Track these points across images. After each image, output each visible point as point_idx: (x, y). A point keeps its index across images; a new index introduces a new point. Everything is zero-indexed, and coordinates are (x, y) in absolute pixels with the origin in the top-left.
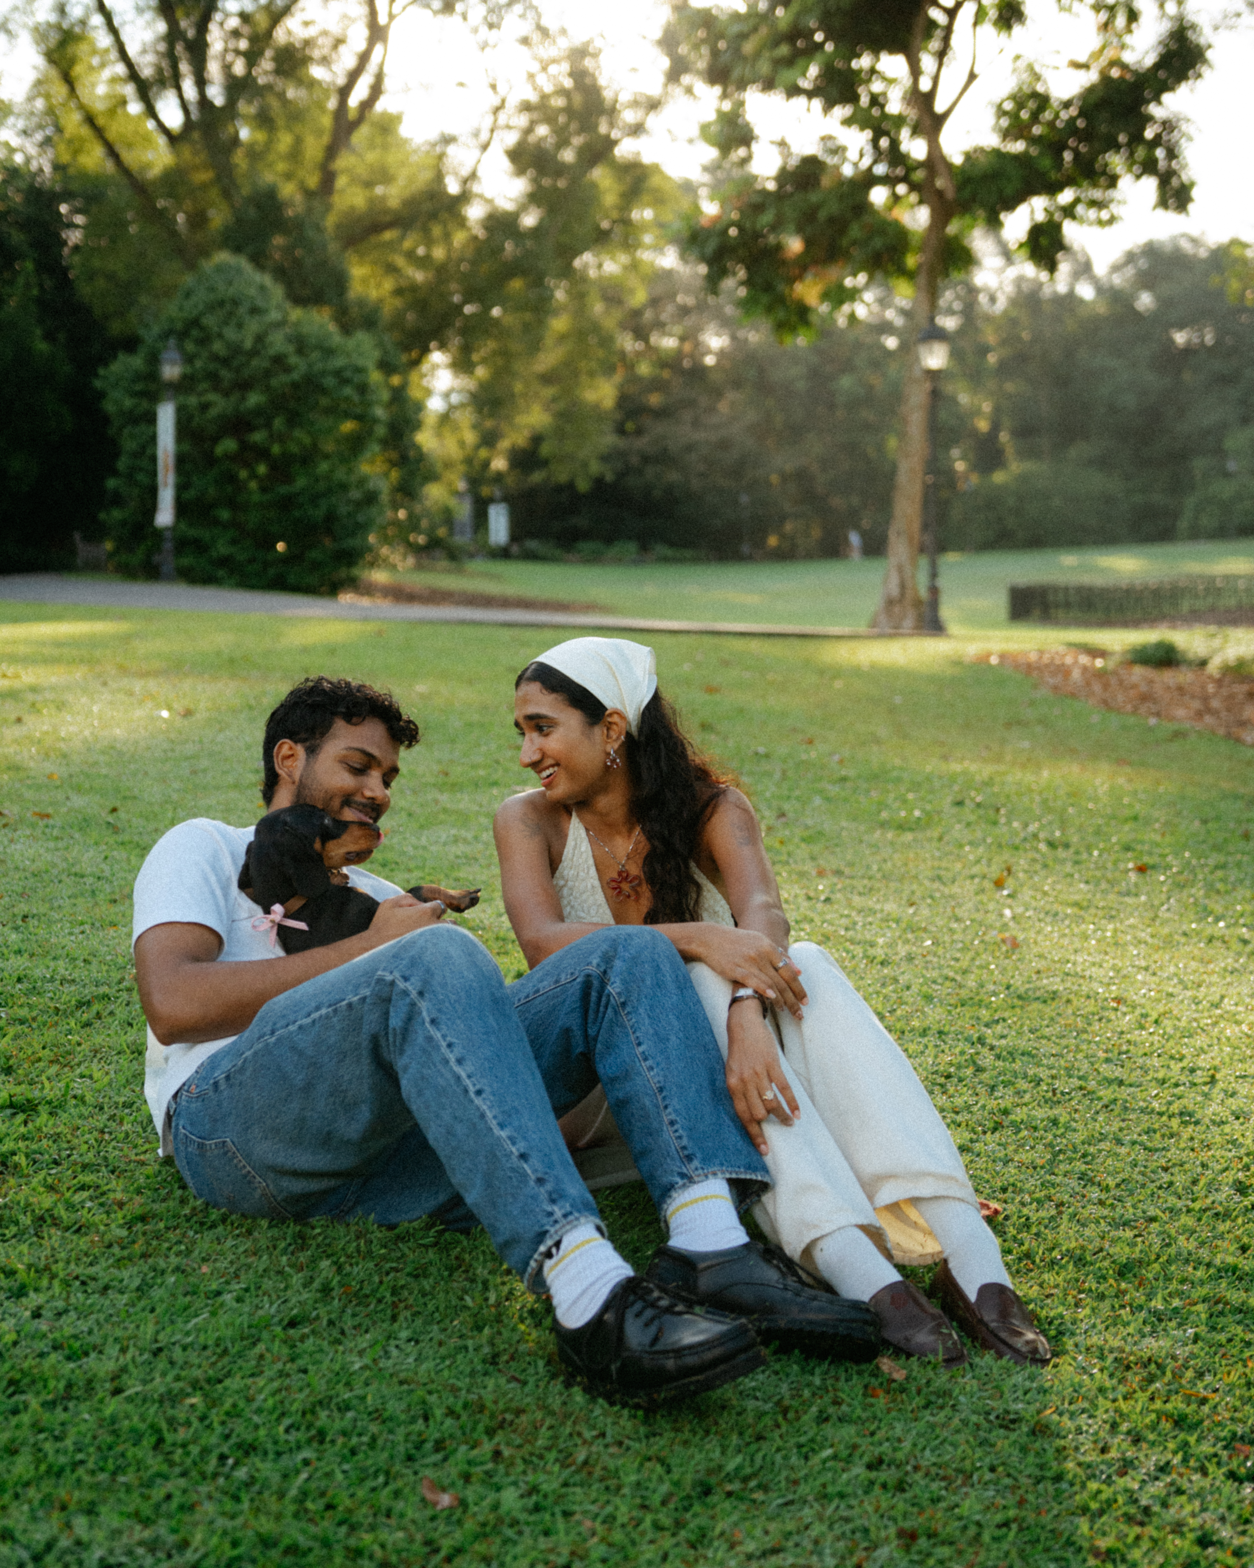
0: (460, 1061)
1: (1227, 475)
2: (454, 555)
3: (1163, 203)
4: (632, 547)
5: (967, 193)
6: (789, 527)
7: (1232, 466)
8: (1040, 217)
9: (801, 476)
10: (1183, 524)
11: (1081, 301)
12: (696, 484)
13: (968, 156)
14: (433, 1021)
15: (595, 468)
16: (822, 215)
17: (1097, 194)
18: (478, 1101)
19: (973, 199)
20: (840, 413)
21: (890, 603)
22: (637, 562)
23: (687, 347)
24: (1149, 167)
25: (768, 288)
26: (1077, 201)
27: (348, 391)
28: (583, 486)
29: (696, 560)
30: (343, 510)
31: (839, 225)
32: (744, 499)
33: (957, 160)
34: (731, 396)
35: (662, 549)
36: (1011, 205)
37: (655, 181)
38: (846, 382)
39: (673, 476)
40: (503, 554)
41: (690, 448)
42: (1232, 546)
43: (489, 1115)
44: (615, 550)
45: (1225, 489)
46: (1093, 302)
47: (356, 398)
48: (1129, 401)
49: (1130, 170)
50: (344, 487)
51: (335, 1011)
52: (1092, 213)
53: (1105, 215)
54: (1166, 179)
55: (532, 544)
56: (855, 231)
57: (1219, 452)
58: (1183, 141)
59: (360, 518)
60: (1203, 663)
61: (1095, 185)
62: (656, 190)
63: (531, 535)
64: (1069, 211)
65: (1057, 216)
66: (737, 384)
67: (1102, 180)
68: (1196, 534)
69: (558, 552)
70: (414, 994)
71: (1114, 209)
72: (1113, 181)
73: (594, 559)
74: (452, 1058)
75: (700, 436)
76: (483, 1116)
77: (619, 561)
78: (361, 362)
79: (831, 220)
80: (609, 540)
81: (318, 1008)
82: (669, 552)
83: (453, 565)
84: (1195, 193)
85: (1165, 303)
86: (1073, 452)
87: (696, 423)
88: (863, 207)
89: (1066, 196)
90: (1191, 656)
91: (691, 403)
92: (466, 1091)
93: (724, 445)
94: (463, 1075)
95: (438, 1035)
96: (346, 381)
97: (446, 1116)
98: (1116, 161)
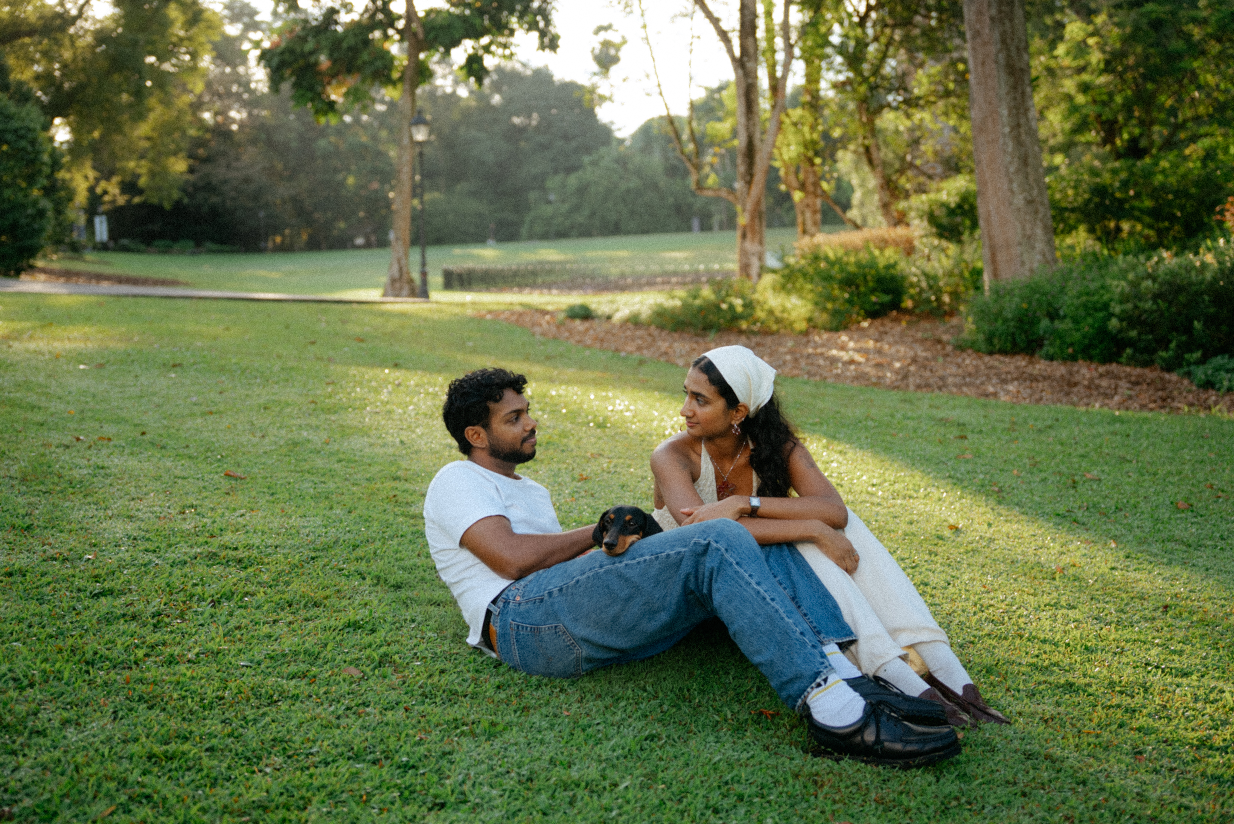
0: (758, 584)
1: (549, 202)
2: (75, 249)
3: (542, 47)
4: (191, 243)
5: (431, 36)
6: (287, 232)
7: (552, 197)
8: (471, 51)
9: (295, 200)
10: (524, 230)
11: (459, 99)
12: (229, 204)
13: (428, 13)
14: (737, 563)
15: (176, 195)
16: (345, 45)
17: (502, 40)
18: (773, 604)
19: (436, 39)
20: (319, 162)
21: (393, 281)
22: (193, 253)
23: (220, 118)
24: (533, 26)
25: (311, 88)
26: (491, 43)
27: (23, 143)
28: (167, 206)
29: (232, 252)
30: (23, 221)
31: (354, 50)
32: (262, 214)
33: (421, 14)
34: (251, 149)
35: (209, 245)
36: (456, 43)
37: (206, 15)
38: (322, 143)
39: (215, 199)
40: (103, 247)
41: (225, 182)
42: (546, 243)
43: (781, 611)
44: (177, 246)
45: (548, 210)
46: (468, 99)
47: (30, 148)
48: (490, 158)
49: (521, 27)
50: (23, 206)
51: (657, 558)
52: (500, 51)
53: (507, 52)
54: (543, 34)
55: (125, 241)
56: (365, 56)
57: (543, 189)
58: (553, 12)
59: (36, 226)
60: (609, 318)
61: (502, 35)
62: (208, 21)
63: (123, 236)
64: (487, 49)
65: (480, 52)
66: (254, 142)
67: (506, 32)
68: (533, 236)
69: (142, 247)
70: (723, 550)
71: (513, 49)
72: (512, 32)
73: (166, 251)
74: (753, 582)
75: (232, 174)
76: (777, 611)
77: (182, 252)
78: (32, 125)
79: (350, 48)
80: (175, 239)
81: (642, 556)
82: (215, 247)
83: (77, 255)
84: (560, 42)
85: (508, 101)
86: (458, 188)
87: (228, 166)
88: (367, 42)
89: (485, 40)
90: (600, 312)
91: (224, 154)
92: (764, 599)
93: (247, 180)
94: (762, 591)
95: (741, 571)
96: (22, 137)
97: (749, 613)
98: (514, 21)
